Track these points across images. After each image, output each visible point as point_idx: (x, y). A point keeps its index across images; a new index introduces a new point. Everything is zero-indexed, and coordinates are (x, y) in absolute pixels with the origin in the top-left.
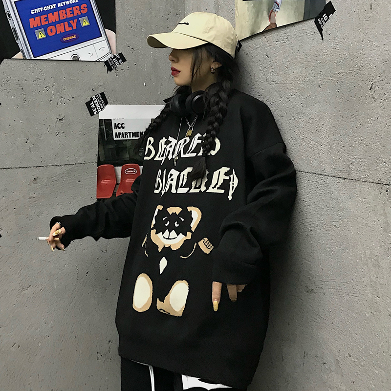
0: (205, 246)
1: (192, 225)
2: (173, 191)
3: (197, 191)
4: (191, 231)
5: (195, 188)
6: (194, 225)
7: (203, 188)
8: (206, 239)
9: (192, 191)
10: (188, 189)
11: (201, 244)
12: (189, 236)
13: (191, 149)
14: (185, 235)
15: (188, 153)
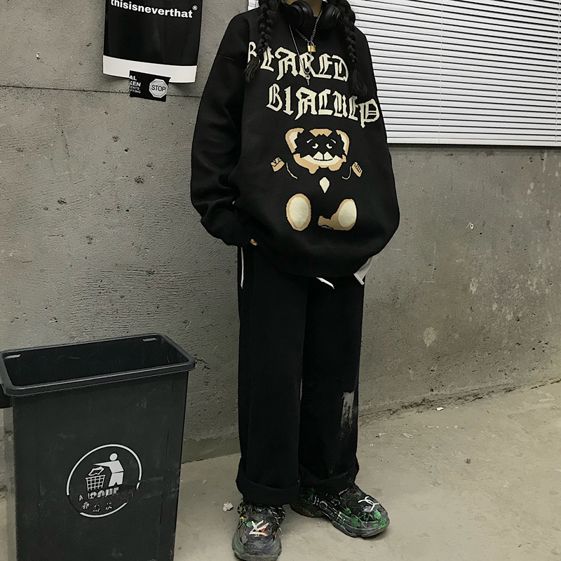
0: (357, 170)
1: (344, 149)
2: (314, 112)
3: (340, 115)
4: (345, 155)
5: (338, 112)
6: (346, 148)
7: (345, 114)
8: (356, 163)
9: (336, 114)
10: (332, 111)
11: (353, 167)
12: (344, 159)
13: (323, 70)
14: (341, 157)
15: (322, 73)
